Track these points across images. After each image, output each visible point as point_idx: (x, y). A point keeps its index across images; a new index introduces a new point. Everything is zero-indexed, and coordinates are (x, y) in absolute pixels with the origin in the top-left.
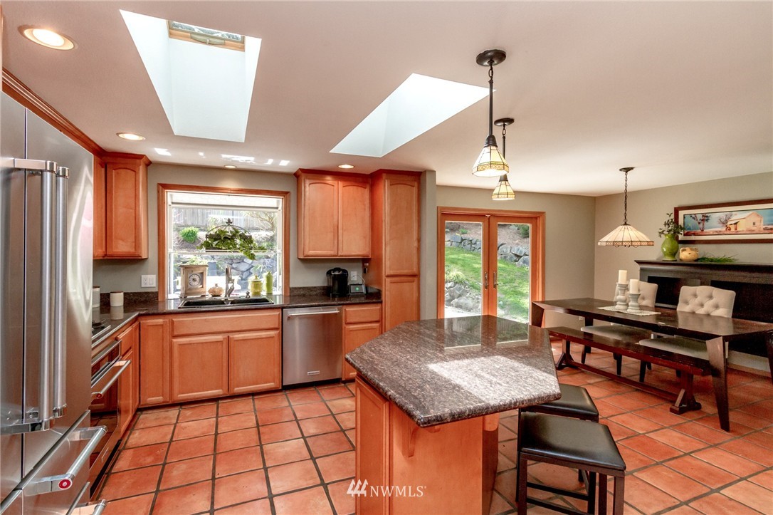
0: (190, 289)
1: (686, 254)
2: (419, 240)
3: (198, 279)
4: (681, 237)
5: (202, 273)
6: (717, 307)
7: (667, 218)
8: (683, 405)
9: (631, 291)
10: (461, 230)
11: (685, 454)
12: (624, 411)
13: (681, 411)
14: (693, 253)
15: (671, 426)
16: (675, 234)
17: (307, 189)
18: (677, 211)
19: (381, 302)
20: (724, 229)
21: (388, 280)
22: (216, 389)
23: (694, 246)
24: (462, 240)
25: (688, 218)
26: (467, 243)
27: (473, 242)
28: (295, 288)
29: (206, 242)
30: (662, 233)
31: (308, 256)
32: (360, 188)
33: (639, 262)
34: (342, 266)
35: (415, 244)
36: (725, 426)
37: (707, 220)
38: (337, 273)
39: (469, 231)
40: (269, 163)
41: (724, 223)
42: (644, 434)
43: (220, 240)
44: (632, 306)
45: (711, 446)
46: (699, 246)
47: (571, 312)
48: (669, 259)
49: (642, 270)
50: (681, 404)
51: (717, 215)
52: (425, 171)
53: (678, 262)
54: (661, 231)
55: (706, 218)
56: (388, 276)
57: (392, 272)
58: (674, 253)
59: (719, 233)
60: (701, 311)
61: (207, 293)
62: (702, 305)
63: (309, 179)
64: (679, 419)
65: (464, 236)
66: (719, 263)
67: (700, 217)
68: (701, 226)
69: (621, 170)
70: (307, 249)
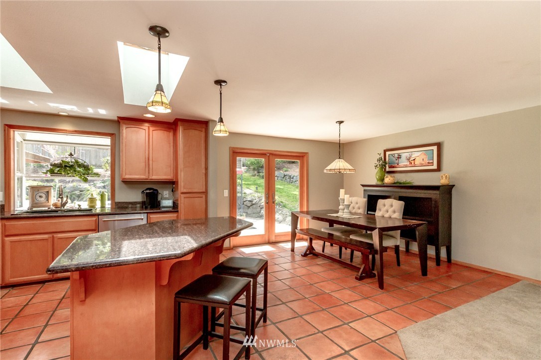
0: (36, 203)
1: (388, 180)
2: (206, 169)
3: (44, 196)
4: (388, 169)
5: (48, 192)
6: (394, 212)
7: (378, 157)
8: (363, 275)
9: (346, 203)
10: (285, 169)
11: (345, 303)
12: (326, 280)
13: (360, 279)
14: (392, 179)
15: (350, 288)
16: (383, 166)
17: (124, 131)
18: (385, 151)
19: (178, 211)
20: (408, 163)
21: (183, 196)
22: (42, 275)
23: (393, 175)
24: (285, 176)
25: (391, 156)
26: (287, 178)
27: (292, 177)
28: (120, 202)
29: (51, 169)
30: (376, 166)
31: (125, 179)
32: (166, 132)
33: (363, 186)
34: (155, 187)
35: (204, 171)
36: (381, 286)
37: (400, 158)
38: (148, 191)
39: (289, 170)
40: (90, 111)
41: (408, 160)
42: (328, 293)
43: (63, 168)
44: (346, 212)
45: (365, 298)
46: (396, 175)
47: (315, 218)
48: (380, 183)
49: (365, 190)
50: (361, 274)
51: (405, 154)
52: (209, 121)
53: (385, 185)
54: (376, 165)
55: (399, 157)
56: (183, 193)
57: (185, 191)
58: (382, 180)
59: (406, 166)
60: (387, 215)
61: (52, 207)
62: (387, 211)
63: (125, 124)
64: (358, 283)
65: (286, 173)
66: (404, 185)
67: (396, 156)
68: (397, 161)
69: (337, 122)
70: (124, 174)
